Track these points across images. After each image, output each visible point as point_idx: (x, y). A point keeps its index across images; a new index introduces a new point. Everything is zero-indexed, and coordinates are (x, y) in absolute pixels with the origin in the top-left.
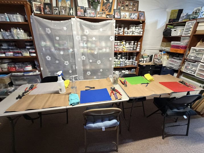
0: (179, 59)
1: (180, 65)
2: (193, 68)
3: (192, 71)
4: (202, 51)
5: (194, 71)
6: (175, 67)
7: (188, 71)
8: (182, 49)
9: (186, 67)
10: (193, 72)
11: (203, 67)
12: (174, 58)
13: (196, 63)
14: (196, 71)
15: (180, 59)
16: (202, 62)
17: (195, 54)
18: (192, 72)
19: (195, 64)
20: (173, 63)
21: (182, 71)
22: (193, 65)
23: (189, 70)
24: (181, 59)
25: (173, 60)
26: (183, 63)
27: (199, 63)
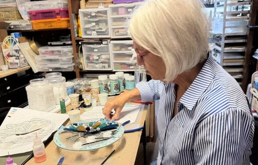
0: (62, 43)
1: (73, 58)
2: (104, 57)
3: (102, 63)
4: (101, 15)
5: (107, 61)
6: (66, 66)
7: (97, 66)
8: (61, 18)
9: (88, 58)
10: (106, 65)
11: (118, 48)
12: (51, 45)
13: (103, 42)
14: (109, 59)
15: (64, 45)
16: (112, 37)
17: (94, 24)
18: (104, 65)
19: (102, 45)
20: (57, 57)
21: (84, 70)
22: (100, 50)
23: (96, 63)
24: (67, 43)
25: (50, 49)
26: (78, 52)
27: (109, 41)
